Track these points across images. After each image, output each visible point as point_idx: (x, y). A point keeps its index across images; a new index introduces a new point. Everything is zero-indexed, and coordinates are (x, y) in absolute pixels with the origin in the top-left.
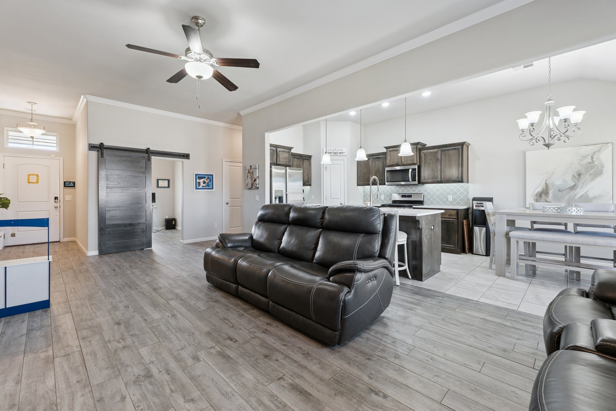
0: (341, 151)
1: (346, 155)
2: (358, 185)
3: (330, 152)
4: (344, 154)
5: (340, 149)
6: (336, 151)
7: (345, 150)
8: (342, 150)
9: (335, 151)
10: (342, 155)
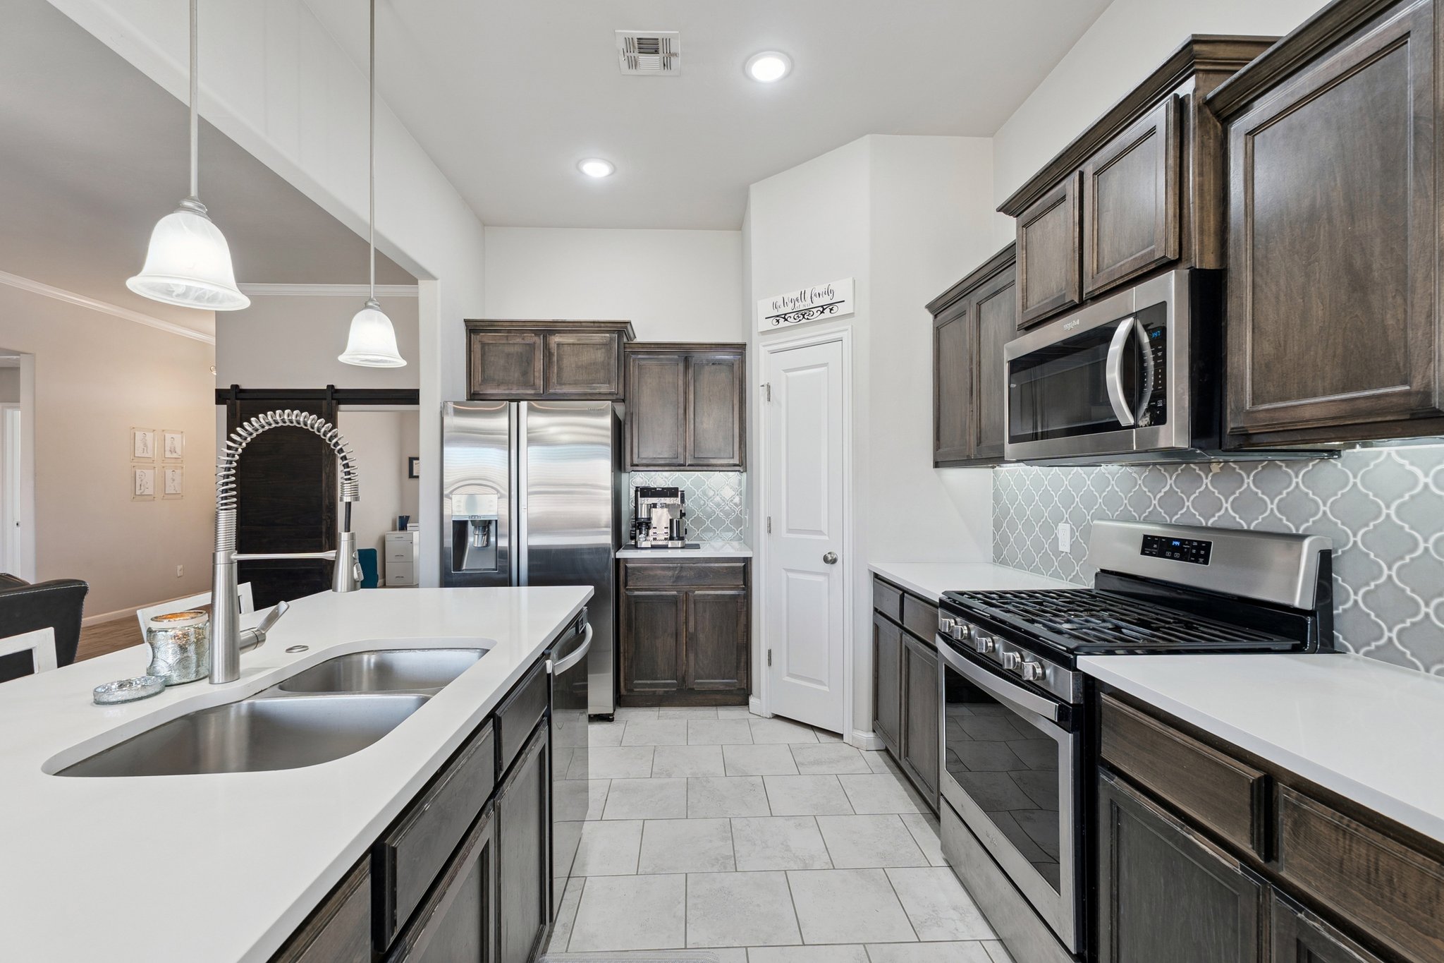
0: (825, 300)
1: (851, 315)
2: (937, 465)
3: (782, 311)
4: (840, 310)
5: (821, 288)
6: (806, 304)
7: (842, 289)
8: (829, 292)
9: (801, 306)
10: (831, 315)
